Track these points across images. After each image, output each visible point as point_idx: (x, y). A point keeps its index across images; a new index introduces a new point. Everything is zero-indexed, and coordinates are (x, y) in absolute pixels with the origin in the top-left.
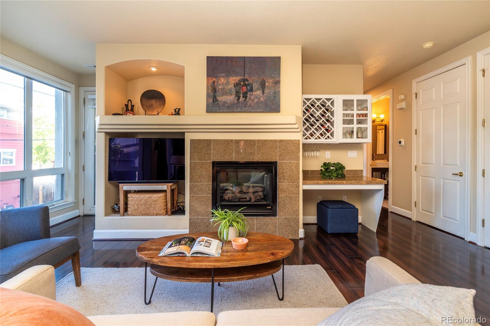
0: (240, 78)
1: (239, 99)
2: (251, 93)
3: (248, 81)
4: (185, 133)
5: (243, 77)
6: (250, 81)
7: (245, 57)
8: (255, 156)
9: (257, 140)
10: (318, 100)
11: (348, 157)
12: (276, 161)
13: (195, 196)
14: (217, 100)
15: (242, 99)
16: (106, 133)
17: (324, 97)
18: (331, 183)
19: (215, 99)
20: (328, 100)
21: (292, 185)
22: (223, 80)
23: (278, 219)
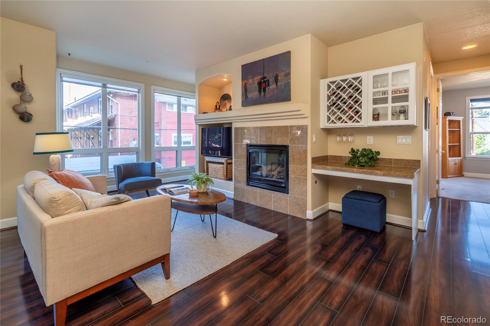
0: (261, 77)
1: (260, 94)
2: (269, 87)
3: (266, 78)
4: (233, 123)
5: (263, 76)
6: (268, 78)
7: (264, 59)
8: (272, 140)
9: (274, 126)
10: (344, 81)
11: (398, 143)
12: (288, 145)
13: (237, 169)
14: (247, 97)
15: (262, 93)
16: (200, 125)
17: (350, 77)
18: (340, 169)
19: (246, 97)
20: (355, 79)
21: (301, 167)
22: (250, 81)
23: (289, 197)
